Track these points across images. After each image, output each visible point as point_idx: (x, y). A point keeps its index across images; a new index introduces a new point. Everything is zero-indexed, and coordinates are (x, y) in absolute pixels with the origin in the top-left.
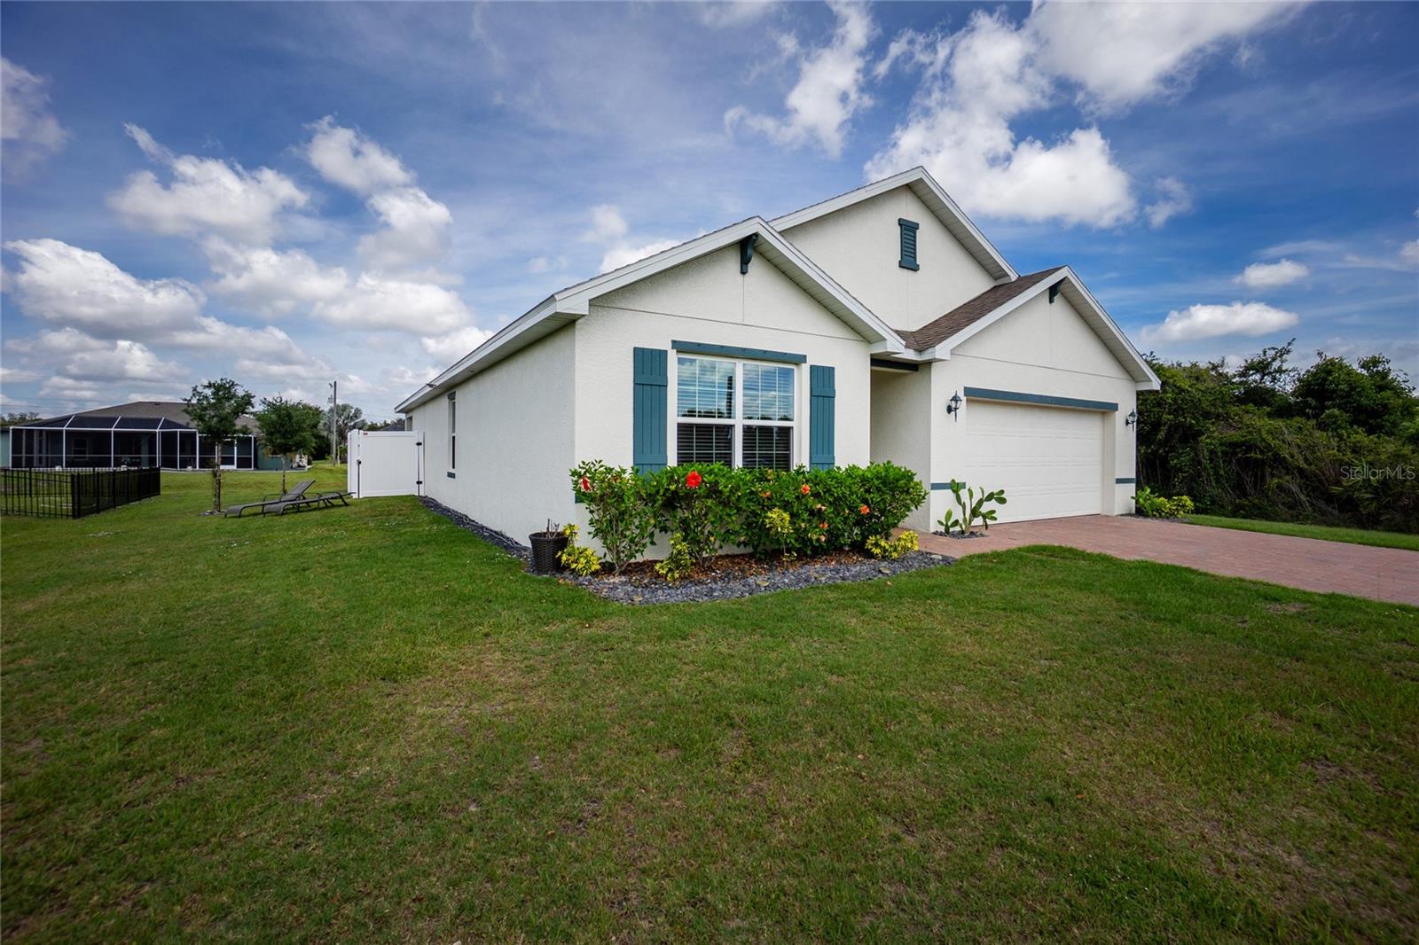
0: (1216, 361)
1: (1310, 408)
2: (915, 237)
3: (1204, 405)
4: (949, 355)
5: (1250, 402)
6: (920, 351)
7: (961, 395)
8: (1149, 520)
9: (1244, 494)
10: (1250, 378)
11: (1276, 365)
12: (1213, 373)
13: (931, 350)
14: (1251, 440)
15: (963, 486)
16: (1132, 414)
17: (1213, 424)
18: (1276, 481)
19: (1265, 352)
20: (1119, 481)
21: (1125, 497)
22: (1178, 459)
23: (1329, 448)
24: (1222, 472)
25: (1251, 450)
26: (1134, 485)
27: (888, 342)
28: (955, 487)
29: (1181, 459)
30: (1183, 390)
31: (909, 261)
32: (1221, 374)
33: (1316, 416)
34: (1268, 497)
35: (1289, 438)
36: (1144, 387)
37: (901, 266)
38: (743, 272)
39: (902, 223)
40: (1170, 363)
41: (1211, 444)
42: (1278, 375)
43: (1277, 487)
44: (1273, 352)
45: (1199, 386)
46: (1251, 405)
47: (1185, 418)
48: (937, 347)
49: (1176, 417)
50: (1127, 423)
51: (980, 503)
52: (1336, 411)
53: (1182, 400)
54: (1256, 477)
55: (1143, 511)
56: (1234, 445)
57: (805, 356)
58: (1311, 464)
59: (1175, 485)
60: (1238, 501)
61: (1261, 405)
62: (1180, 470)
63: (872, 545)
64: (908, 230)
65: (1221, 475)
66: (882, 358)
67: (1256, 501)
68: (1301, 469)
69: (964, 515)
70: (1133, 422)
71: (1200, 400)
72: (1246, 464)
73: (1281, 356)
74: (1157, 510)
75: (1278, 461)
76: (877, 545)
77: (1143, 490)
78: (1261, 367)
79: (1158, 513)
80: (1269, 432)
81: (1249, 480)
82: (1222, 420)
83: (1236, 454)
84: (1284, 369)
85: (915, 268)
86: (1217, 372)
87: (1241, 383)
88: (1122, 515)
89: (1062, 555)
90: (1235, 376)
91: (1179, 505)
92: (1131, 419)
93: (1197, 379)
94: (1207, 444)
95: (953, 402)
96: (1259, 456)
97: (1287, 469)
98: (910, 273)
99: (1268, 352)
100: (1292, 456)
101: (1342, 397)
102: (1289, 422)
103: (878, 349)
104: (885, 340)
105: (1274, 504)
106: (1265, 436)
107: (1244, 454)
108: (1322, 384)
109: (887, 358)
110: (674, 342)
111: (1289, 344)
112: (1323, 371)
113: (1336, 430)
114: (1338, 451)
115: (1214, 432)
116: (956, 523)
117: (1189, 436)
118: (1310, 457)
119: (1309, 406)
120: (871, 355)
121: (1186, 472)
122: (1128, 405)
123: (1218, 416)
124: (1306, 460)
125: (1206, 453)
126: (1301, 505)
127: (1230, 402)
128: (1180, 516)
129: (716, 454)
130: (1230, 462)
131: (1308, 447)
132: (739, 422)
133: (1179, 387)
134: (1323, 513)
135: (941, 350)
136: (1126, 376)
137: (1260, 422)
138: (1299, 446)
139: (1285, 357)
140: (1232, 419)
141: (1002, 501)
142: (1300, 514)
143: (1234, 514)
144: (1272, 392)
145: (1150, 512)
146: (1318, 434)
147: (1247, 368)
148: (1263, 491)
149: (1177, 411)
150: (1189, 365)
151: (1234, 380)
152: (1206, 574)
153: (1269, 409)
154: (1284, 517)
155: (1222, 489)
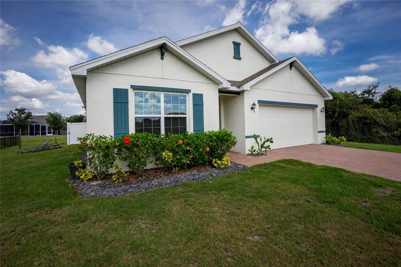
0: (353, 90)
1: (387, 104)
2: (239, 48)
3: (350, 105)
4: (250, 88)
5: (365, 103)
6: (239, 87)
7: (256, 103)
8: (330, 146)
9: (365, 134)
10: (365, 96)
11: (373, 91)
12: (352, 94)
13: (242, 87)
14: (366, 116)
15: (259, 136)
16: (323, 108)
17: (353, 111)
18: (375, 130)
19: (369, 87)
20: (319, 132)
21: (322, 138)
22: (342, 123)
23: (393, 118)
24: (357, 127)
25: (366, 120)
26: (325, 133)
27: (223, 84)
28: (255, 137)
29: (343, 123)
30: (342, 100)
31: (237, 56)
32: (355, 95)
33: (388, 107)
34: (373, 135)
35: (379, 115)
36: (327, 99)
37: (234, 58)
38: (162, 59)
39: (234, 43)
40: (338, 92)
41: (352, 118)
42: (374, 94)
43: (376, 132)
44: (372, 87)
45: (348, 99)
46: (366, 104)
47: (343, 109)
48: (244, 86)
49: (341, 109)
50: (321, 111)
51: (264, 143)
52: (396, 105)
53: (342, 103)
54: (368, 128)
55: (328, 143)
56: (360, 118)
57: (190, 90)
58: (387, 124)
59: (341, 132)
60: (363, 137)
61: (369, 104)
62: (343, 127)
63: (214, 162)
64: (237, 45)
65: (356, 128)
66: (222, 90)
67: (369, 137)
68: (384, 125)
69: (259, 147)
70: (323, 111)
71: (348, 103)
72: (365, 124)
73: (375, 88)
74: (333, 142)
75: (376, 123)
76: (216, 162)
77: (328, 135)
78: (369, 92)
79: (334, 143)
80: (372, 113)
81: (366, 129)
82: (356, 110)
83: (361, 121)
84: (376, 92)
85: (240, 59)
86: (354, 94)
87: (362, 97)
88: (321, 144)
89: (292, 164)
90: (359, 95)
91: (341, 140)
92: (323, 110)
93: (347, 96)
94: (351, 118)
95: (253, 106)
96: (369, 121)
97: (379, 125)
98: (238, 60)
99: (371, 87)
100: (381, 121)
101: (398, 101)
102: (379, 109)
103: (220, 87)
104: (222, 83)
105: (375, 137)
106: (371, 114)
107: (364, 121)
108: (390, 97)
109: (225, 90)
110: (131, 86)
111: (378, 84)
112: (390, 92)
113: (395, 112)
114: (397, 119)
115: (353, 114)
116: (255, 151)
117: (345, 115)
118: (387, 121)
119: (386, 104)
120: (219, 89)
121: (344, 127)
122: (321, 105)
123: (355, 108)
124: (385, 122)
125: (351, 121)
126: (384, 137)
127: (359, 104)
128: (341, 144)
129: (153, 128)
130: (359, 124)
131: (386, 118)
132: (163, 116)
133: (341, 99)
134: (392, 140)
135: (246, 87)
136: (320, 95)
137: (369, 110)
138: (383, 118)
139: (376, 88)
140: (360, 109)
141: (272, 142)
142: (385, 141)
143: (362, 141)
144: (372, 100)
145: (331, 143)
146: (389, 113)
147: (364, 92)
148: (371, 133)
149: (341, 107)
150: (344, 92)
151: (360, 97)
152: (349, 172)
153: (372, 106)
154: (379, 142)
155: (357, 133)
